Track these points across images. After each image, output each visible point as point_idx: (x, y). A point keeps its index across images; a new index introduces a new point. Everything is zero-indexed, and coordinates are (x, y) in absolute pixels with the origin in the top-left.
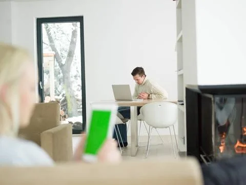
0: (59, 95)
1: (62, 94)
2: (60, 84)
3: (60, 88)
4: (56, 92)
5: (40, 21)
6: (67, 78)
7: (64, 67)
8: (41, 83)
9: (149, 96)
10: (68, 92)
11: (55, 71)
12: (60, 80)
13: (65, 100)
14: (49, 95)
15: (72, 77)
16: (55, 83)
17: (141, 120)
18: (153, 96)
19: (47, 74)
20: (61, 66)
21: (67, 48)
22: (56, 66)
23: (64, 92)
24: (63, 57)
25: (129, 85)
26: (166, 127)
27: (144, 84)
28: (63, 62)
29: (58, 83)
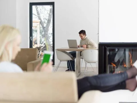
0: (42, 44)
1: (44, 43)
2: (43, 38)
3: (43, 40)
4: (40, 42)
5: (31, 4)
6: (47, 34)
7: (45, 29)
8: (31, 38)
9: (87, 46)
10: (47, 42)
11: (40, 31)
12: (43, 36)
13: (45, 47)
14: (37, 44)
15: (50, 34)
16: (40, 37)
17: (82, 59)
18: (89, 46)
19: (36, 32)
20: (44, 28)
21: (47, 18)
22: (41, 28)
23: (45, 42)
24: (45, 23)
25: (76, 40)
26: (94, 63)
27: (85, 40)
28: (45, 26)
29: (42, 37)
